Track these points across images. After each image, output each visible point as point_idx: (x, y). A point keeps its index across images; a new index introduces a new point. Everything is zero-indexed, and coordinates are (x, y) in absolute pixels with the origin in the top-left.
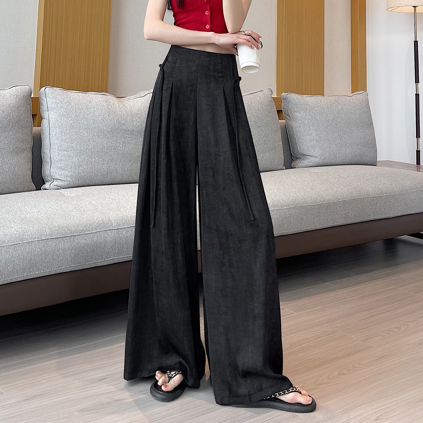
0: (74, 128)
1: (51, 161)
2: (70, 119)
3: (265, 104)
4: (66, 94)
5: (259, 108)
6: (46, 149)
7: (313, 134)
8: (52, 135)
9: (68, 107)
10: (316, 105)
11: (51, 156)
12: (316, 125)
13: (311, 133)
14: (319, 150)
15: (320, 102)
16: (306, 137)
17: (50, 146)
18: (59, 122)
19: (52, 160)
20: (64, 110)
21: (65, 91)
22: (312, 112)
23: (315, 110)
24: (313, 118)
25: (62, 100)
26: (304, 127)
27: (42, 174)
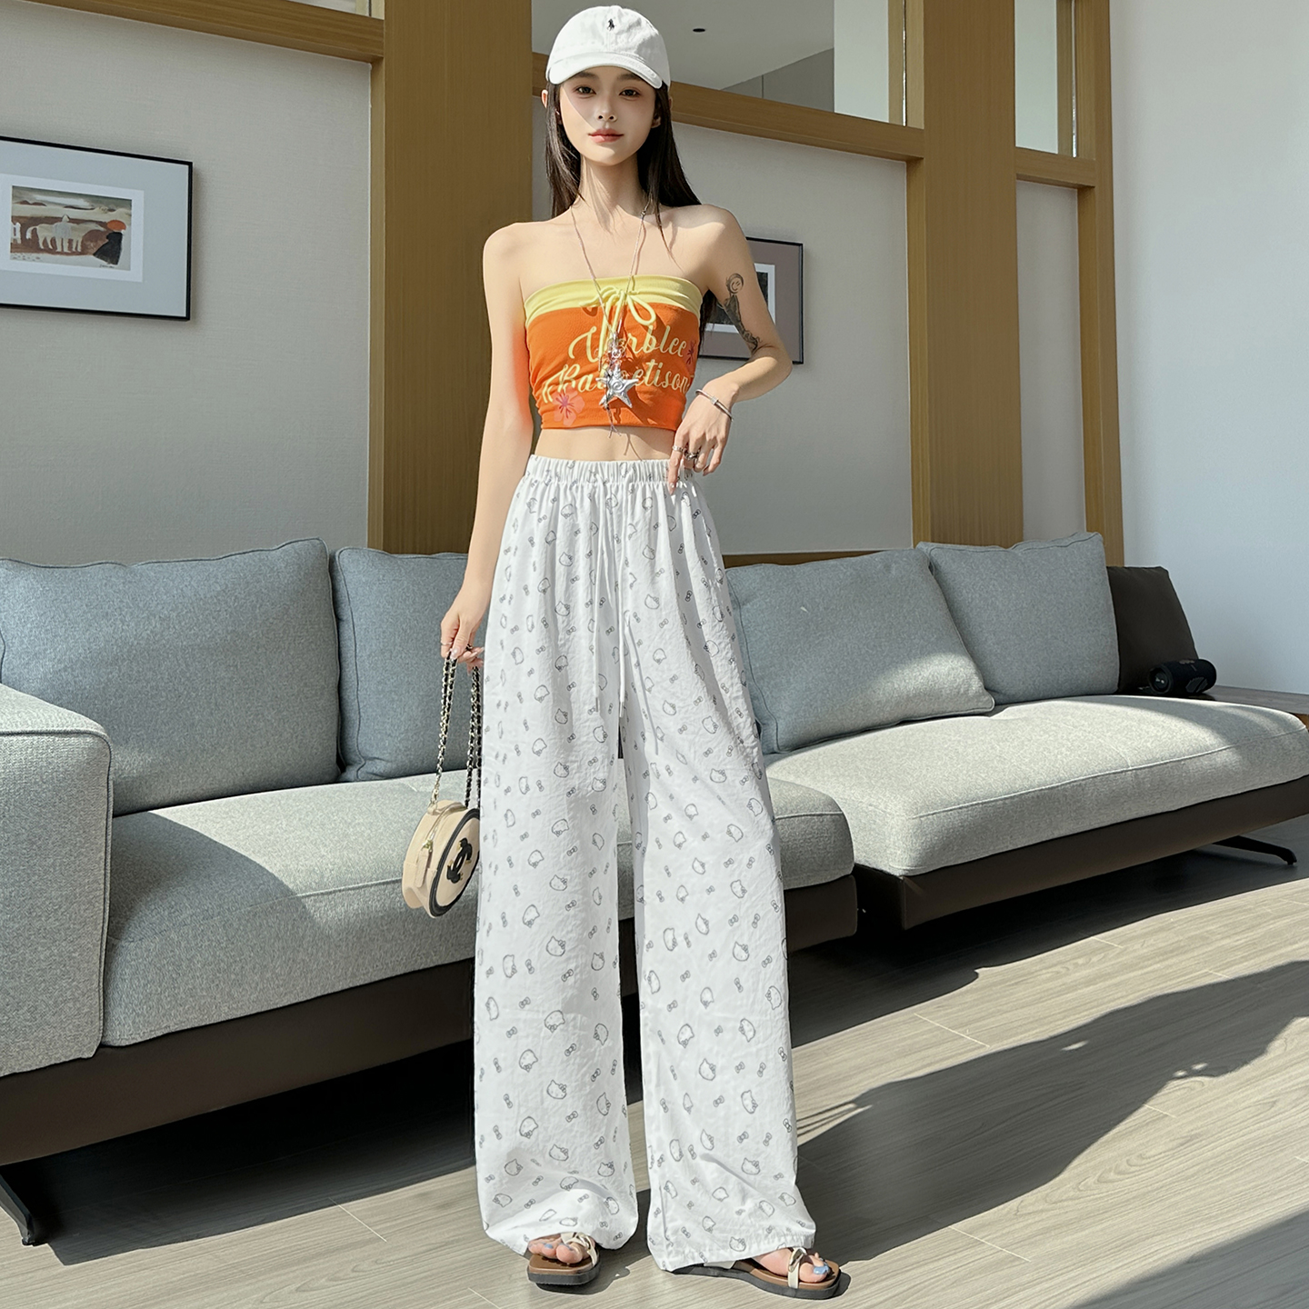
8: (362, 656)
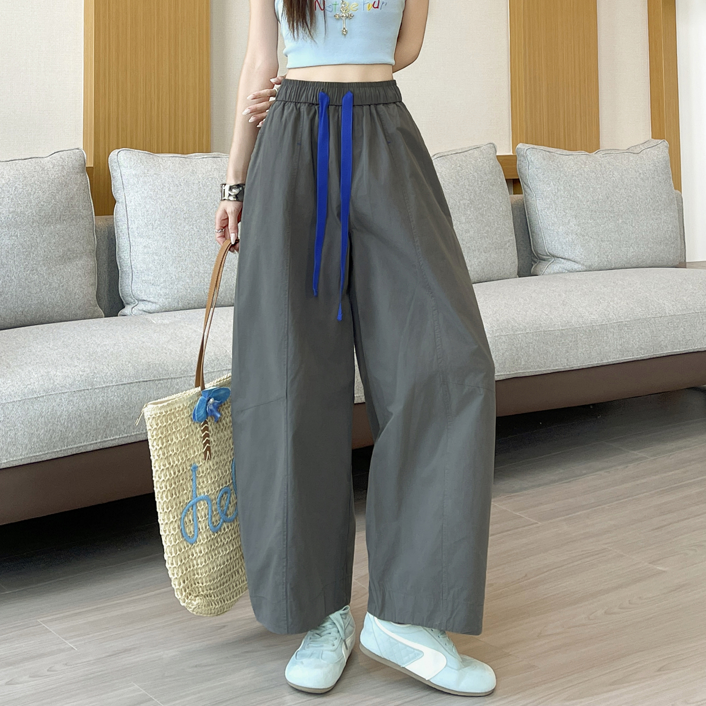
0: (168, 217)
1: (132, 272)
2: (160, 202)
3: (485, 170)
4: (152, 160)
5: (475, 177)
6: (123, 251)
7: (571, 224)
9: (156, 182)
10: (577, 172)
11: (132, 264)
12: (576, 206)
13: (567, 221)
14: (582, 250)
15: (583, 166)
16: (559, 227)
17: (129, 247)
18: (142, 207)
19: (134, 269)
20: (150, 187)
21: (151, 156)
22: (569, 185)
23: (575, 181)
24: (570, 196)
25: (146, 171)
26: (556, 210)
27: (120, 292)
